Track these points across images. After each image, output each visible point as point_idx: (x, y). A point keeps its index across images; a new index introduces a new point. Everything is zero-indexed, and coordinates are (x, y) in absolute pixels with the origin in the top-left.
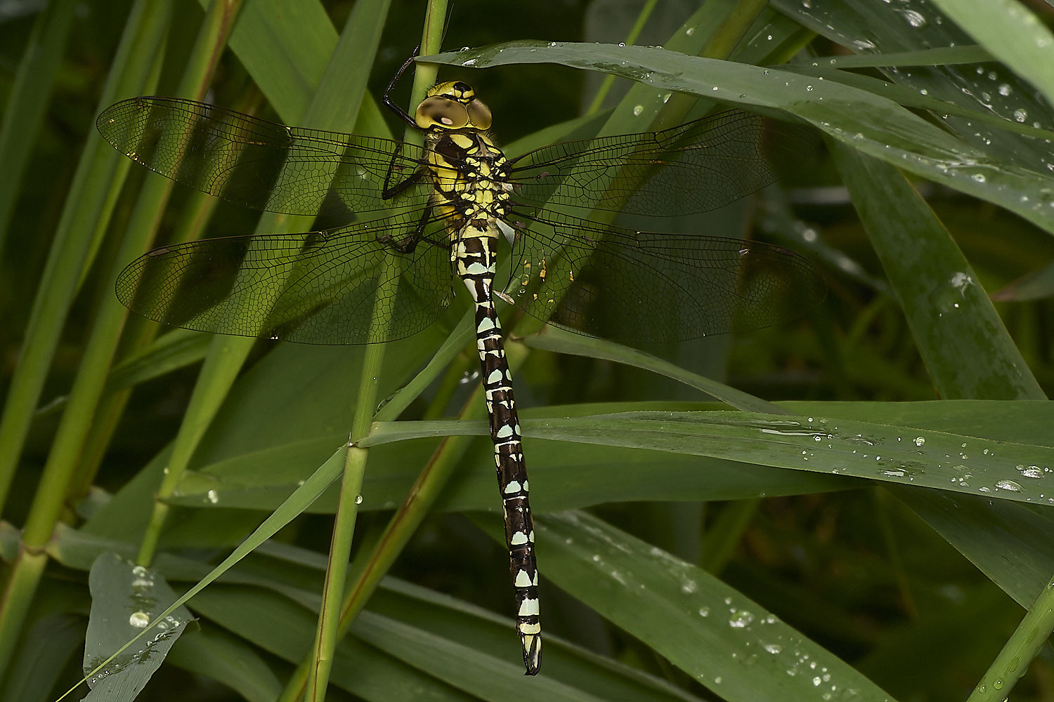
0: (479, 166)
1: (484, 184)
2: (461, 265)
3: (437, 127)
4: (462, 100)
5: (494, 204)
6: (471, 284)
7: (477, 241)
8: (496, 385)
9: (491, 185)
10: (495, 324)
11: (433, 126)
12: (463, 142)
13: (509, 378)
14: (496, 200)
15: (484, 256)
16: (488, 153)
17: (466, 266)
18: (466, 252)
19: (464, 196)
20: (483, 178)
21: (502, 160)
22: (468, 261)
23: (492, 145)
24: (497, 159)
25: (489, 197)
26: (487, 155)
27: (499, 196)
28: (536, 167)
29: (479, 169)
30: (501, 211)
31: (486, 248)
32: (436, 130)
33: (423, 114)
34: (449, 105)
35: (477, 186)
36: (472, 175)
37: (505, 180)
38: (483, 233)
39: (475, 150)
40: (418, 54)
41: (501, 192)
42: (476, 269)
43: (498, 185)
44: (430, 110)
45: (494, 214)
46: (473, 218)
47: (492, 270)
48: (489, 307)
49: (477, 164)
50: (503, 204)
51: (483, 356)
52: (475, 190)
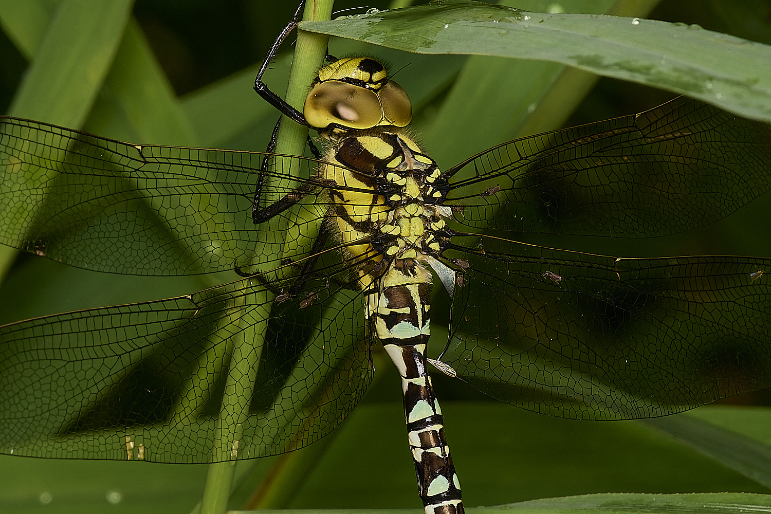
0: (405, 185)
1: (411, 209)
2: (381, 325)
3: (340, 126)
4: (373, 86)
5: (426, 235)
6: (396, 353)
7: (403, 290)
8: (438, 498)
9: (421, 210)
10: (434, 410)
11: (333, 126)
12: (379, 148)
13: (458, 487)
14: (429, 231)
15: (414, 311)
16: (415, 164)
17: (389, 327)
18: (389, 307)
19: (386, 229)
20: (410, 201)
21: (437, 173)
22: (392, 320)
23: (420, 152)
24: (429, 172)
25: (418, 227)
26: (415, 168)
27: (432, 224)
28: (482, 180)
29: (404, 188)
30: (435, 246)
31: (417, 300)
32: (337, 130)
33: (316, 106)
34: (352, 93)
35: (401, 212)
36: (395, 198)
37: (441, 202)
38: (412, 279)
39: (398, 160)
40: (300, 18)
41: (435, 219)
42: (405, 330)
43: (431, 209)
44: (323, 100)
45: (426, 249)
46: (397, 258)
47: (426, 331)
48: (424, 385)
49: (401, 182)
50: (438, 235)
51: (418, 455)
52: (399, 218)
